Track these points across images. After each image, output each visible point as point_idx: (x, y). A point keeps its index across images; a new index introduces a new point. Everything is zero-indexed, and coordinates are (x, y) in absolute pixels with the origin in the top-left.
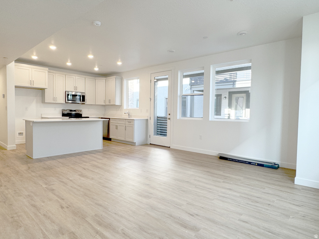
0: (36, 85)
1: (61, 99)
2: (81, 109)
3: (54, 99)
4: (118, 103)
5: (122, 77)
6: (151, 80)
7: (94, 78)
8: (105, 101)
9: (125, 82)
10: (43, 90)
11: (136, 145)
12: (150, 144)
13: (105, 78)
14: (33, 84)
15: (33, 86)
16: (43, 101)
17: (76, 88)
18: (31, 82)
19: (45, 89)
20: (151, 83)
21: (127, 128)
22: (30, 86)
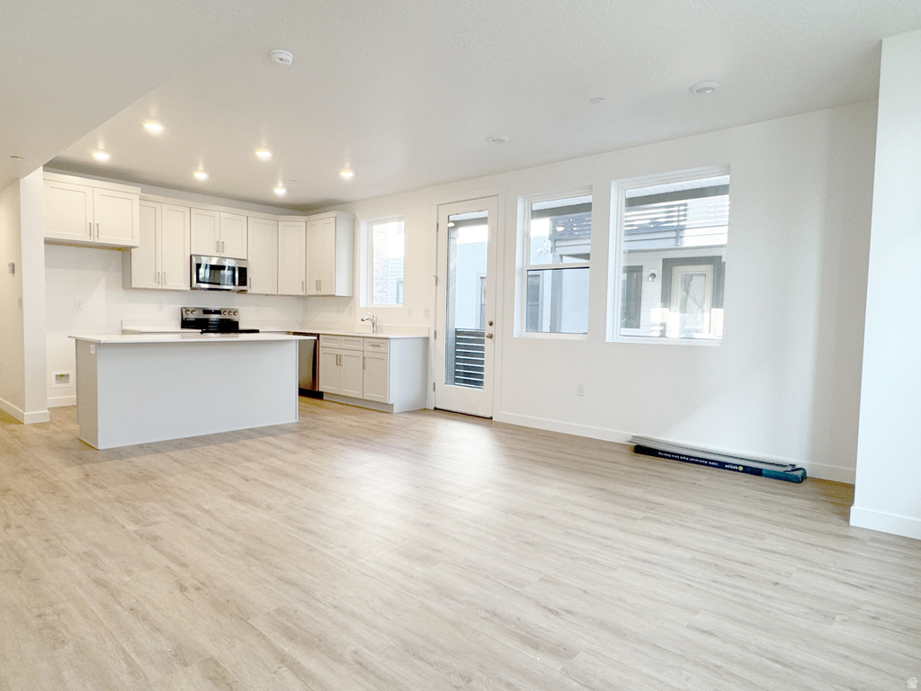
0: (106, 238)
1: (180, 279)
2: (236, 307)
3: (159, 277)
4: (341, 290)
5: (354, 215)
6: (438, 225)
7: (273, 217)
8: (304, 284)
9: (362, 229)
10: (125, 251)
11: (395, 412)
12: (435, 408)
13: (304, 218)
14: (96, 235)
15: (96, 241)
16: (127, 283)
17: (220, 246)
18: (92, 228)
19: (133, 250)
20: (437, 231)
21: (368, 362)
22: (87, 239)
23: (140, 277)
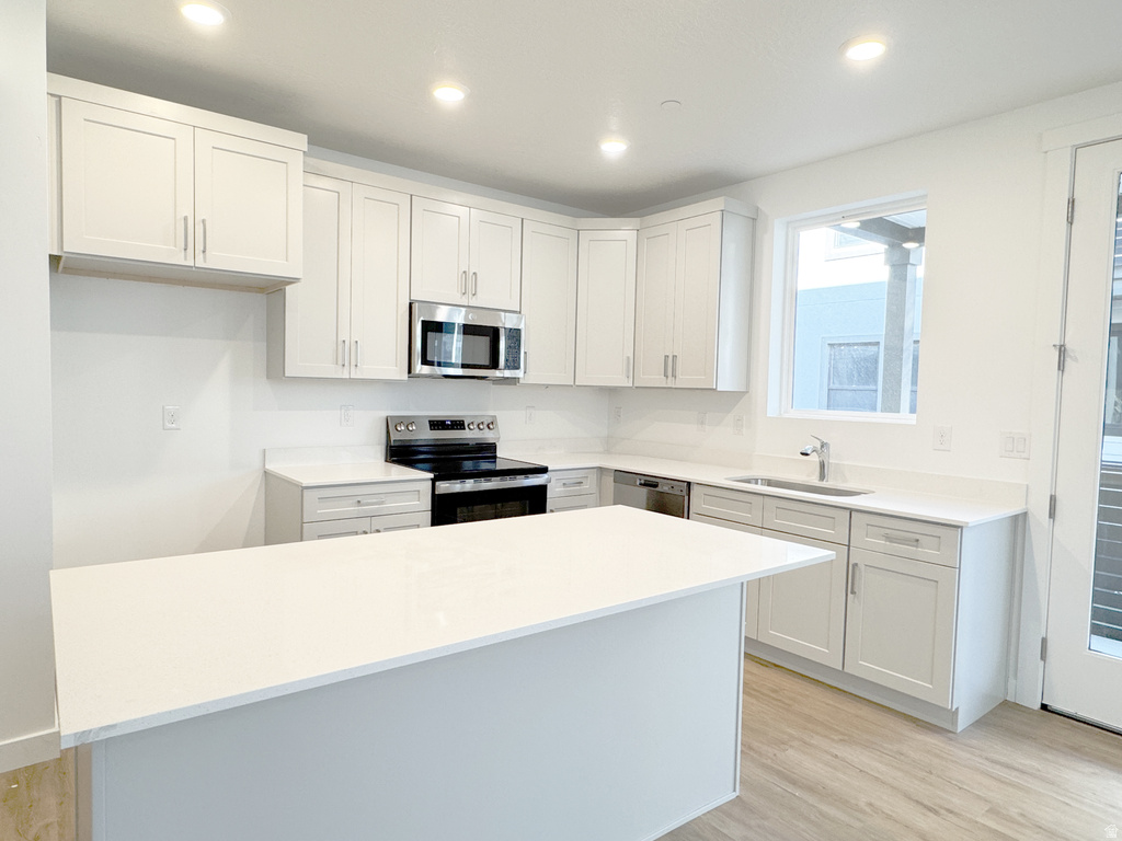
0: (222, 258)
1: (385, 352)
2: (491, 413)
3: (345, 351)
5: (757, 209)
6: (1072, 202)
7: (566, 220)
8: (632, 366)
10: (271, 291)
11: (959, 730)
12: (1044, 707)
13: (635, 222)
14: (199, 247)
15: (200, 263)
16: (274, 365)
17: (469, 281)
18: (192, 232)
19: (289, 289)
20: (1070, 221)
21: (866, 580)
22: (179, 259)
23: (305, 350)
